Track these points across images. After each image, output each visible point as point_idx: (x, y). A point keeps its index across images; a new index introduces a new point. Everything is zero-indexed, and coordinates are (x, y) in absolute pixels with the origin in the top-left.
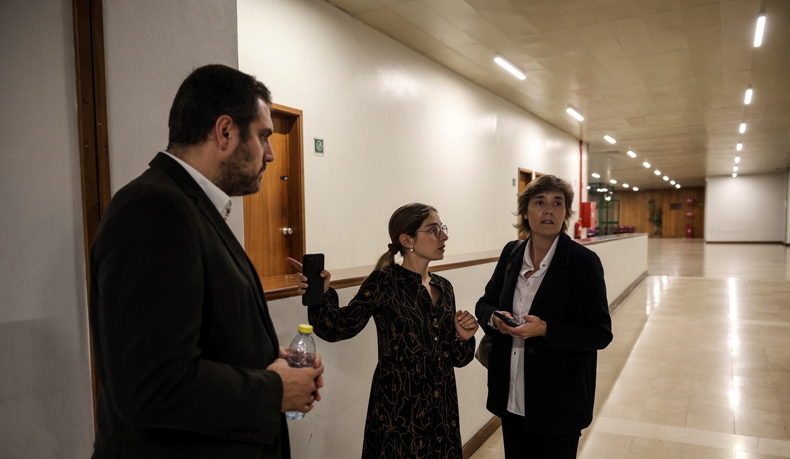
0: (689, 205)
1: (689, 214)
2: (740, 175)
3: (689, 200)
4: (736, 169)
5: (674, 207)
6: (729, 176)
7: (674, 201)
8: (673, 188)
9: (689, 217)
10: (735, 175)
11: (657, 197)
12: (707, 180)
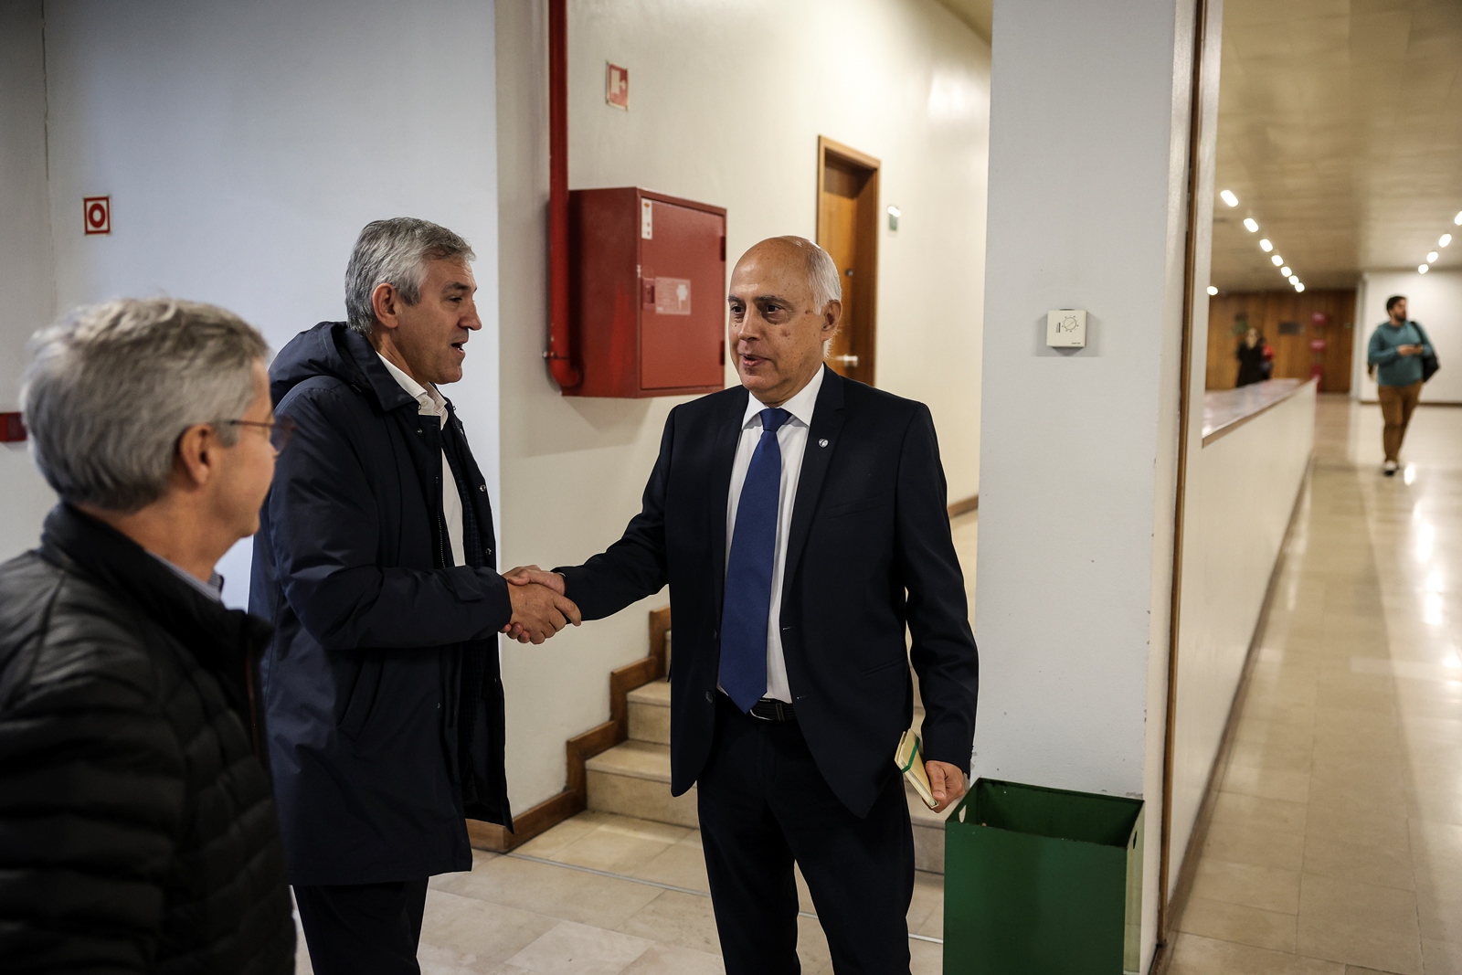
0: (1317, 325)
1: (1317, 344)
2: (1435, 269)
3: (1318, 317)
4: (1433, 257)
5: (1286, 328)
6: (1412, 270)
7: (1286, 317)
8: (1290, 291)
9: (1316, 351)
10: (1423, 269)
11: (1252, 308)
12: (1367, 276)
